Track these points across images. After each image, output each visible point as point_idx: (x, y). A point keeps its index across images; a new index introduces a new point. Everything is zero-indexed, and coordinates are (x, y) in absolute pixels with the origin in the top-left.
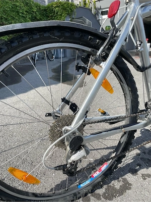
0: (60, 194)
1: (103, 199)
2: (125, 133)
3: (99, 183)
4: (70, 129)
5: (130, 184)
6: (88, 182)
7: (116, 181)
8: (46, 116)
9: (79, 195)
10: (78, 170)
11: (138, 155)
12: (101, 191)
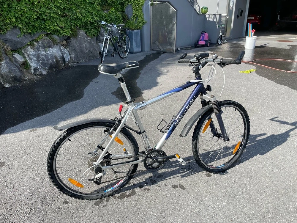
0: (94, 194)
1: (117, 199)
2: (132, 165)
3: (117, 191)
4: (96, 164)
5: (136, 193)
6: (110, 190)
7: (128, 191)
8: (88, 154)
9: (105, 196)
10: (102, 182)
11: (151, 177)
12: (117, 195)
